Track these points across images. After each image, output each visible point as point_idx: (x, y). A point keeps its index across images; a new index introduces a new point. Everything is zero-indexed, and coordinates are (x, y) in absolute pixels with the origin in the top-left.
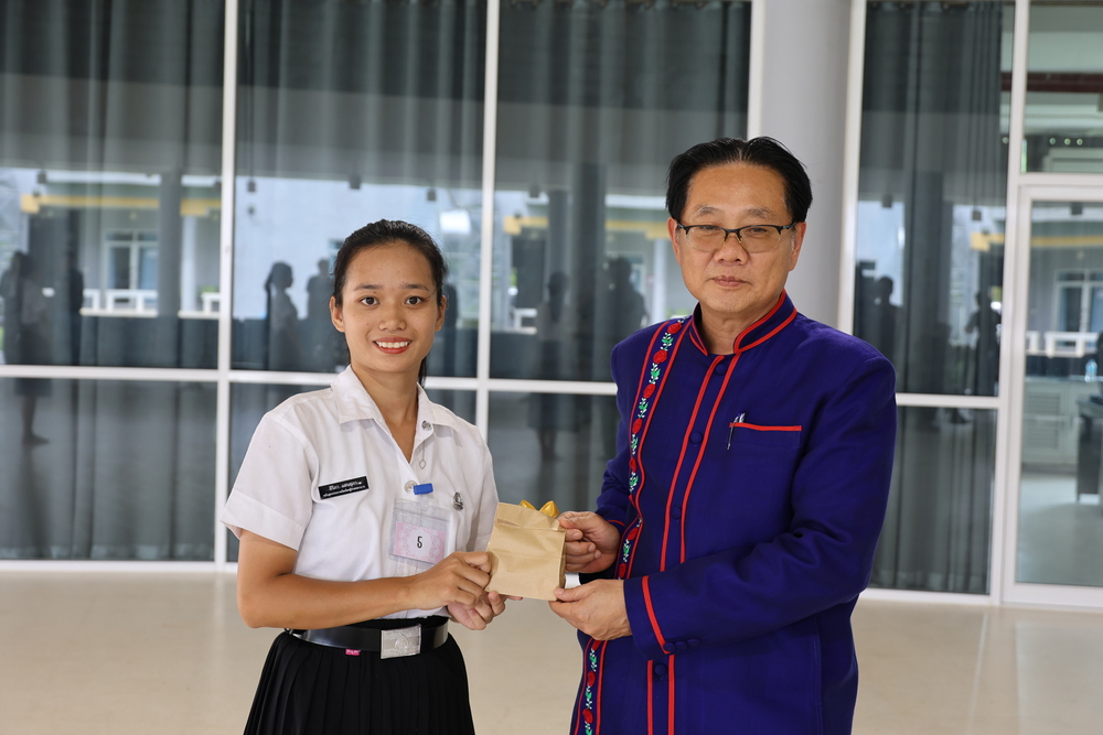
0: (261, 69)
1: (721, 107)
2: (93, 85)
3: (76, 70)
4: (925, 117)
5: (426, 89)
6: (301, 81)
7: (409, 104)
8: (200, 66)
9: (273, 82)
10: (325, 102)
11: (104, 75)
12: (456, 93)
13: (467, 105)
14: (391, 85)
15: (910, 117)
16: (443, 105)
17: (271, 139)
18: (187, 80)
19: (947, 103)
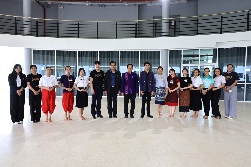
0: (122, 56)
1: (158, 58)
2: (109, 58)
3: (108, 57)
4: (175, 59)
5: (135, 58)
6: (125, 57)
7: (133, 59)
8: (117, 57)
9: (123, 57)
10: (127, 59)
11: (110, 58)
12: (137, 58)
13: (138, 59)
14: (132, 58)
15: (174, 59)
16: (136, 59)
17: (122, 63)
18: (116, 58)
19: (177, 57)
